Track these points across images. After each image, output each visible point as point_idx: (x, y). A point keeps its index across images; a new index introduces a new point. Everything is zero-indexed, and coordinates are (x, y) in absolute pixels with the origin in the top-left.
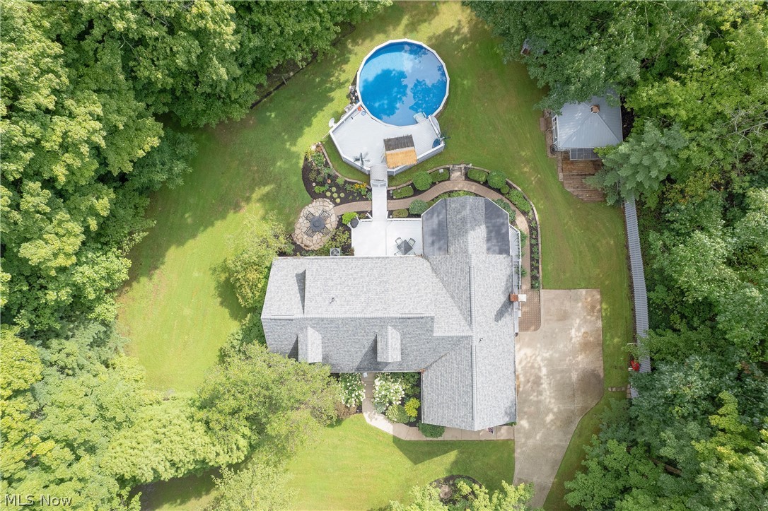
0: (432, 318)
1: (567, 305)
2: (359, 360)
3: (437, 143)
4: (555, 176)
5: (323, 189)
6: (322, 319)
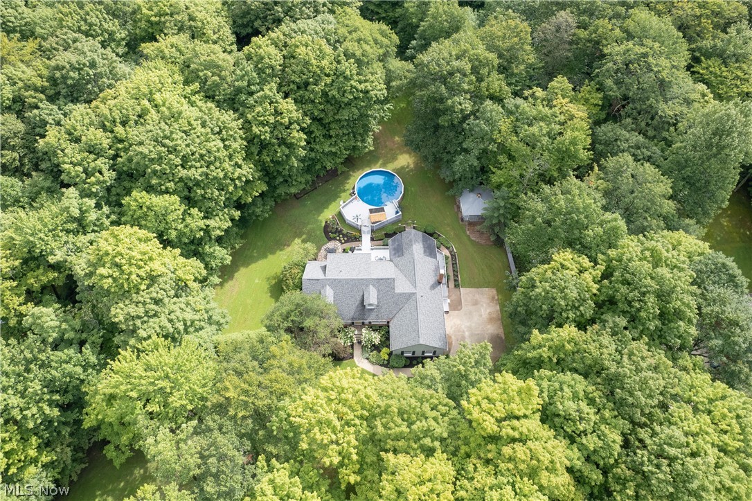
0: (394, 279)
1: (477, 296)
2: (353, 311)
3: (397, 212)
4: (465, 232)
5: (335, 235)
6: (335, 280)
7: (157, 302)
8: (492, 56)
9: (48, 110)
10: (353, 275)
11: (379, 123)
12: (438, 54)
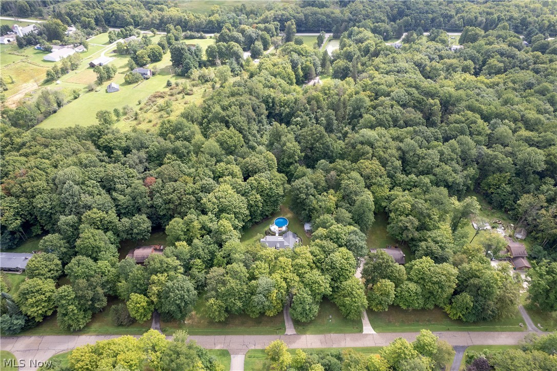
0: (284, 242)
3: (286, 228)
5: (268, 234)
6: (268, 241)
7: (231, 236)
8: (312, 184)
9: (201, 194)
10: (274, 240)
11: (282, 203)
12: (297, 183)
